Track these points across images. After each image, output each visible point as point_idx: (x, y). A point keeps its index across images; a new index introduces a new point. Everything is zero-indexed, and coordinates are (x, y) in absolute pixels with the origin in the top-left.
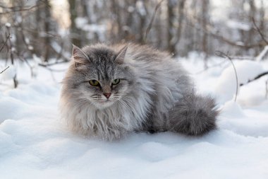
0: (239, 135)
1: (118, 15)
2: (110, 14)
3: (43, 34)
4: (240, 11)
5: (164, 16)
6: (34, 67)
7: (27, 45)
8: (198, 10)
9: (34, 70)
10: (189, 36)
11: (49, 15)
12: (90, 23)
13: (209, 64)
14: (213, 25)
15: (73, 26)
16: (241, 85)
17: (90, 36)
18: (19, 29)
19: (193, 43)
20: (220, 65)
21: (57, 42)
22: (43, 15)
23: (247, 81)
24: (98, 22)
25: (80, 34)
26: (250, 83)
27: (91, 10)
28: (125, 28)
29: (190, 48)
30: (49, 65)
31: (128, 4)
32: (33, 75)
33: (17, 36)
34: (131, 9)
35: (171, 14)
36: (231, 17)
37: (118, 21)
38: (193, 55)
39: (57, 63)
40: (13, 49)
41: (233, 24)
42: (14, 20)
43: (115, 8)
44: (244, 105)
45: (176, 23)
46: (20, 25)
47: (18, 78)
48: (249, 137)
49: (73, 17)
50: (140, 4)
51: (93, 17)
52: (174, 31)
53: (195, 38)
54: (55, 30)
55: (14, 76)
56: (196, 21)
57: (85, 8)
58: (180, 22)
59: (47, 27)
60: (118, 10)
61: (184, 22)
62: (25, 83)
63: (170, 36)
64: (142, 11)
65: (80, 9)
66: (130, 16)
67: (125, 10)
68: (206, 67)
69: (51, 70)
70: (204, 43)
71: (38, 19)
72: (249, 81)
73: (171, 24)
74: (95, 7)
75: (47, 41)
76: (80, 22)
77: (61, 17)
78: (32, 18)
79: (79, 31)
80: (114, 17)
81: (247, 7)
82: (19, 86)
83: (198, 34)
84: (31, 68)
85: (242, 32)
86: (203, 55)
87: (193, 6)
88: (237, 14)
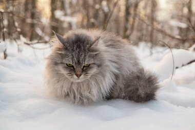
0: (172, 105)
1: (88, 10)
2: (82, 9)
3: (29, 21)
4: (180, 14)
5: (122, 14)
6: (20, 44)
7: (16, 28)
8: (149, 11)
9: (20, 47)
10: (140, 30)
11: (34, 7)
12: (66, 15)
13: (154, 51)
14: (159, 23)
15: (53, 17)
16: (177, 68)
17: (65, 25)
18: (11, 15)
19: (143, 35)
20: (161, 52)
21: (39, 27)
22: (30, 6)
23: (181, 65)
24: (72, 15)
25: (57, 23)
26: (184, 67)
27: (67, 5)
28: (92, 20)
29: (140, 39)
30: (32, 44)
31: (95, 3)
32: (19, 50)
33: (9, 21)
34: (97, 6)
35: (127, 13)
36: (173, 18)
37: (88, 15)
38: (142, 44)
39: (38, 43)
40: (5, 30)
41: (174, 23)
42: (7, 8)
43: (85, 5)
44: (178, 83)
45: (131, 19)
46: (11, 12)
47: (8, 52)
48: (180, 107)
49: (53, 10)
50: (104, 3)
51: (69, 11)
52: (129, 26)
53: (144, 32)
54: (39, 18)
55: (4, 50)
56: (146, 18)
57: (63, 3)
58: (134, 19)
59: (33, 16)
60: (88, 7)
61: (137, 19)
62: (13, 56)
63: (126, 29)
64: (106, 9)
65: (59, 4)
66: (97, 12)
67: (93, 7)
68: (151, 54)
69: (33, 48)
70: (151, 36)
71: (26, 10)
72: (183, 65)
73: (127, 20)
74: (71, 3)
75: (33, 26)
76: (59, 14)
77: (44, 9)
78: (22, 8)
79: (57, 20)
80: (84, 12)
81: (186, 11)
82: (8, 58)
83: (147, 29)
84: (18, 45)
85: (180, 29)
86: (149, 44)
87: (145, 8)
88: (178, 16)
